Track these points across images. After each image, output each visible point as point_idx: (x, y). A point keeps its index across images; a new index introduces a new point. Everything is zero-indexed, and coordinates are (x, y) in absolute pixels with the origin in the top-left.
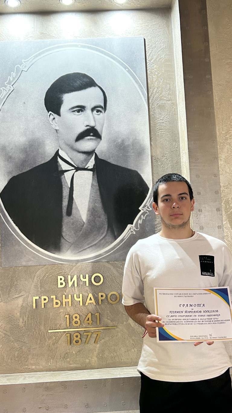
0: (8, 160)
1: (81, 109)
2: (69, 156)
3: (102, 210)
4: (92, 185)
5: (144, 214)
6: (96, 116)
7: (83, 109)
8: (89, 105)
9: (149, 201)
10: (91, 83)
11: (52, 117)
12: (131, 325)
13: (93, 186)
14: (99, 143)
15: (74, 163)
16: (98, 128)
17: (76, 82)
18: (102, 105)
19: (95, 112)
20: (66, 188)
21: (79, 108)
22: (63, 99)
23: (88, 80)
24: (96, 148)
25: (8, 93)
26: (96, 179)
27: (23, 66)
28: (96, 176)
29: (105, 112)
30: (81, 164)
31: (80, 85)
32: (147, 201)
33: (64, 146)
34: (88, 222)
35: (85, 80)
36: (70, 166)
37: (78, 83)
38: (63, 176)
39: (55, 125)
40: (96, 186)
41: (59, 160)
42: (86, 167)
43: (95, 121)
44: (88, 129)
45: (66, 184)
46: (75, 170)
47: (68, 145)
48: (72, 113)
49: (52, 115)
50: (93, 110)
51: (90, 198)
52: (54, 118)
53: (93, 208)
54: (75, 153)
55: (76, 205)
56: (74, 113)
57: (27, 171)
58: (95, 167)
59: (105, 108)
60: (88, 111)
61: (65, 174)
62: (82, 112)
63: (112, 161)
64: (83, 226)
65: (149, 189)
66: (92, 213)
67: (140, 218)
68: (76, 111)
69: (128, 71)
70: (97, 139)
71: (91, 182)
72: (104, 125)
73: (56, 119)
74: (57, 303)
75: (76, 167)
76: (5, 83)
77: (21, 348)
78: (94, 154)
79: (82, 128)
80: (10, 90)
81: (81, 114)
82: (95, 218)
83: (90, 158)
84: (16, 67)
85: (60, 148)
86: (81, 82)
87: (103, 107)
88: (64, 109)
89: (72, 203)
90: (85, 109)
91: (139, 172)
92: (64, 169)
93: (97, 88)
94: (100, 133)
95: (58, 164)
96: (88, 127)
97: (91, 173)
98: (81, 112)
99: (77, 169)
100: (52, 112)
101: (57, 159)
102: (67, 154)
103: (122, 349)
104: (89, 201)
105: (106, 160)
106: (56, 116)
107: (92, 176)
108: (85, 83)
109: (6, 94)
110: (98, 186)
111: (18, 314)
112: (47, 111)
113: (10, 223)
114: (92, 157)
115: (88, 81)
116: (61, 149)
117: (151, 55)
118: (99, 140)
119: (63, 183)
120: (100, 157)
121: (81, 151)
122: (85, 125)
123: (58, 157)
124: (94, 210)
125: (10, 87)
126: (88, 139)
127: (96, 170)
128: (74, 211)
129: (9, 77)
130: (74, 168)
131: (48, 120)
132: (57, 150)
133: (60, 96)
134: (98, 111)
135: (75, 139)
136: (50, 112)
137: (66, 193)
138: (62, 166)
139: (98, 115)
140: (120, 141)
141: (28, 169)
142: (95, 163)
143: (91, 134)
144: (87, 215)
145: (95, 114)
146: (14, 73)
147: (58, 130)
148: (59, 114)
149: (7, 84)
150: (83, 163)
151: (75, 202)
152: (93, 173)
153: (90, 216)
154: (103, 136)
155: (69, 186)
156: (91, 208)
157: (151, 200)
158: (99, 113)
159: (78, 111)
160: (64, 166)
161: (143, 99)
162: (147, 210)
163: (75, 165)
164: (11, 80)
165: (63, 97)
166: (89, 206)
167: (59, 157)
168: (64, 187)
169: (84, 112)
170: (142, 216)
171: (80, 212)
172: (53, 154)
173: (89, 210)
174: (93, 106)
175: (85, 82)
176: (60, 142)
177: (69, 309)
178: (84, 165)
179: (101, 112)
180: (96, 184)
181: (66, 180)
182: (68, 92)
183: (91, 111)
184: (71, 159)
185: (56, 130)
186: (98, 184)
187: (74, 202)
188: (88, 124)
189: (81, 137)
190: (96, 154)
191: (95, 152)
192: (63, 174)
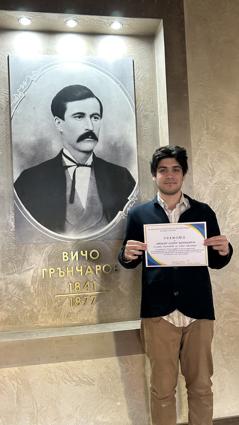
0: (20, 156)
1: (81, 115)
2: (71, 154)
3: (99, 199)
4: (91, 178)
5: (131, 203)
6: (94, 122)
7: (83, 116)
8: (88, 113)
9: (135, 192)
10: (89, 94)
11: (57, 121)
12: (120, 290)
13: (91, 180)
14: (96, 144)
15: (76, 160)
16: (95, 132)
17: (77, 93)
18: (99, 113)
19: (93, 118)
20: (69, 180)
21: (80, 115)
22: (67, 106)
24: (93, 149)
25: (20, 99)
26: (94, 173)
27: (33, 76)
28: (93, 171)
29: (101, 119)
30: (82, 162)
31: (81, 95)
32: (134, 193)
33: (67, 146)
34: (87, 209)
35: (85, 91)
36: (73, 163)
37: (79, 94)
38: (66, 171)
39: (60, 128)
40: (94, 179)
41: (63, 157)
42: (85, 164)
43: (93, 126)
44: (87, 133)
45: (69, 178)
46: (76, 166)
47: (71, 145)
48: (74, 118)
49: (58, 119)
50: (91, 116)
51: (89, 189)
52: (59, 122)
53: (91, 198)
54: (77, 152)
55: (77, 194)
56: (76, 118)
57: (37, 166)
58: (93, 164)
59: (101, 116)
60: (88, 118)
61: (69, 169)
62: (82, 118)
63: (107, 159)
64: (83, 211)
65: (136, 183)
66: (90, 201)
67: (128, 206)
68: (77, 117)
69: (120, 86)
70: (94, 141)
71: (90, 176)
72: (101, 130)
73: (61, 123)
74: (62, 274)
75: (78, 163)
76: (18, 90)
77: (32, 310)
78: (92, 153)
79: (82, 132)
80: (21, 96)
81: (81, 120)
82: (93, 206)
83: (89, 156)
84: (27, 77)
85: (64, 147)
86: (82, 93)
87: (100, 115)
88: (67, 115)
89: (74, 193)
90: (85, 116)
91: (128, 169)
92: (67, 165)
93: (95, 99)
94: (97, 136)
95: (63, 160)
96: (87, 131)
97: (90, 168)
98: (81, 118)
99: (79, 165)
100: (58, 117)
101: (62, 156)
102: (70, 152)
103: (113, 308)
104: (88, 192)
105: (102, 158)
106: (61, 120)
107: (90, 171)
108: (84, 94)
109: (19, 100)
110: (95, 179)
111: (30, 283)
112: (53, 116)
113: (23, 209)
114: (91, 156)
115: (87, 92)
116: (65, 148)
117: (138, 74)
118: (96, 142)
119: (67, 177)
120: (97, 156)
121: (81, 150)
122: (85, 129)
124: (92, 199)
125: (22, 94)
126: (88, 141)
127: (93, 166)
128: (76, 200)
129: (21, 85)
130: (75, 164)
131: (54, 124)
132: (62, 149)
134: (95, 118)
135: (77, 140)
136: (56, 117)
137: (69, 184)
138: (66, 162)
139: (95, 121)
140: (113, 143)
141: (38, 164)
142: (93, 160)
143: (90, 137)
144: (86, 203)
145: (93, 120)
146: (25, 82)
147: (62, 132)
148: (63, 119)
150: (83, 161)
151: (77, 192)
152: (91, 169)
153: (89, 204)
154: (100, 138)
155: (72, 179)
156: (89, 197)
157: (137, 192)
158: (96, 119)
159: (79, 117)
160: (68, 162)
161: (132, 110)
162: (134, 200)
163: (77, 161)
164: (23, 88)
165: (66, 105)
166: (88, 196)
167: (64, 155)
168: (67, 179)
169: (84, 118)
170: (130, 205)
171: (81, 201)
172: (58, 152)
173: (88, 199)
174: (91, 113)
176: (64, 142)
177: (71, 278)
178: (84, 162)
179: (98, 118)
180: (94, 178)
181: (69, 174)
182: (70, 101)
184: (73, 156)
185: (61, 132)
186: (95, 178)
187: (75, 192)
188: (87, 128)
189: (81, 138)
190: (94, 153)
191: (93, 151)
192: (67, 169)
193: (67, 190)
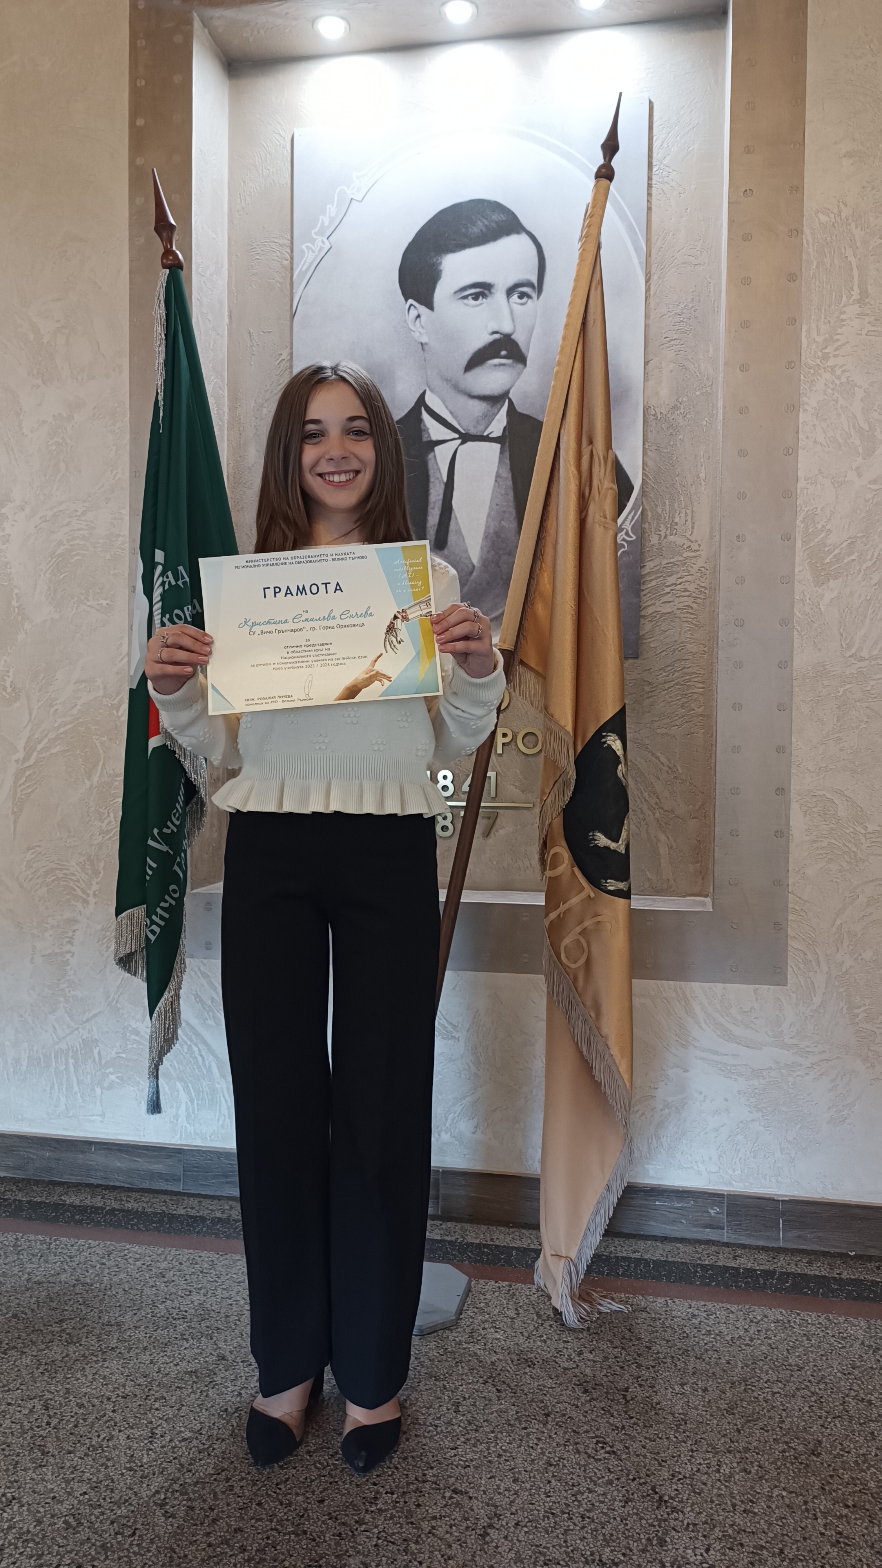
1: (482, 290)
2: (447, 408)
4: (498, 476)
6: (516, 308)
7: (486, 292)
8: (502, 283)
9: (630, 517)
10: (510, 225)
11: (413, 313)
13: (499, 479)
14: (519, 374)
15: (459, 424)
16: (520, 338)
17: (474, 223)
18: (534, 279)
19: (515, 298)
20: (437, 482)
21: (478, 290)
22: (441, 268)
23: (502, 217)
24: (511, 388)
25: (317, 256)
26: (508, 461)
27: (353, 188)
28: (507, 454)
29: (538, 298)
30: (475, 427)
31: (484, 230)
33: (437, 382)
34: (483, 565)
35: (495, 217)
36: (449, 431)
37: (480, 226)
38: (431, 456)
39: (420, 332)
40: (506, 479)
41: (425, 416)
42: (485, 434)
43: (513, 320)
44: (495, 342)
45: (438, 475)
46: (459, 441)
47: (447, 380)
48: (461, 301)
49: (415, 307)
50: (510, 292)
51: (491, 508)
52: (418, 316)
53: (496, 533)
54: (463, 399)
55: (457, 523)
56: (466, 301)
58: (507, 433)
59: (539, 288)
60: (499, 295)
61: (438, 449)
62: (483, 297)
64: (471, 573)
66: (493, 543)
68: (470, 298)
70: (514, 365)
71: (496, 469)
72: (535, 331)
73: (423, 318)
75: (463, 432)
76: (313, 231)
78: (507, 401)
79: (482, 339)
80: (321, 248)
81: (481, 304)
82: (500, 557)
83: (496, 411)
85: (429, 387)
86: (486, 223)
87: (536, 285)
88: (443, 291)
89: (449, 518)
90: (493, 291)
92: (434, 437)
93: (524, 238)
94: (524, 350)
95: (422, 425)
96: (497, 336)
97: (498, 446)
98: (481, 298)
99: (465, 438)
100: (415, 300)
101: (421, 413)
102: (445, 402)
104: (489, 516)
106: (423, 309)
107: (498, 454)
108: (494, 225)
109: (314, 259)
110: (510, 478)
112: (402, 298)
114: (502, 409)
115: (504, 219)
116: (432, 390)
118: (520, 366)
119: (431, 472)
120: (519, 409)
121: (475, 394)
122: (490, 331)
123: (423, 409)
124: (499, 537)
125: (323, 242)
126: (495, 365)
127: (508, 440)
128: (452, 538)
129: (321, 216)
130: (457, 436)
131: (405, 321)
133: (435, 260)
134: (522, 295)
135: (464, 366)
136: (411, 301)
137: (436, 494)
138: (430, 431)
139: (522, 304)
142: (508, 422)
143: (503, 353)
144: (482, 548)
145: (516, 303)
146: (333, 205)
147: (426, 344)
148: (430, 306)
149: (315, 233)
150: (480, 425)
151: (456, 517)
152: (502, 448)
153: (488, 552)
155: (445, 479)
156: (491, 531)
158: (525, 300)
159: (476, 297)
160: (435, 431)
161: (636, 260)
162: (624, 540)
163: (462, 427)
164: (326, 224)
165: (441, 263)
166: (487, 526)
167: (426, 410)
168: (432, 479)
169: (489, 299)
171: (466, 541)
173: (486, 537)
174: (511, 282)
175: (496, 222)
176: (429, 373)
178: (481, 428)
179: (529, 297)
180: (506, 474)
181: (437, 464)
182: (453, 251)
183: (504, 296)
184: (451, 413)
185: (422, 344)
186: (510, 475)
187: (453, 516)
188: (496, 329)
189: (477, 360)
190: (511, 402)
191: (510, 396)
192: (433, 450)
193: (430, 511)
